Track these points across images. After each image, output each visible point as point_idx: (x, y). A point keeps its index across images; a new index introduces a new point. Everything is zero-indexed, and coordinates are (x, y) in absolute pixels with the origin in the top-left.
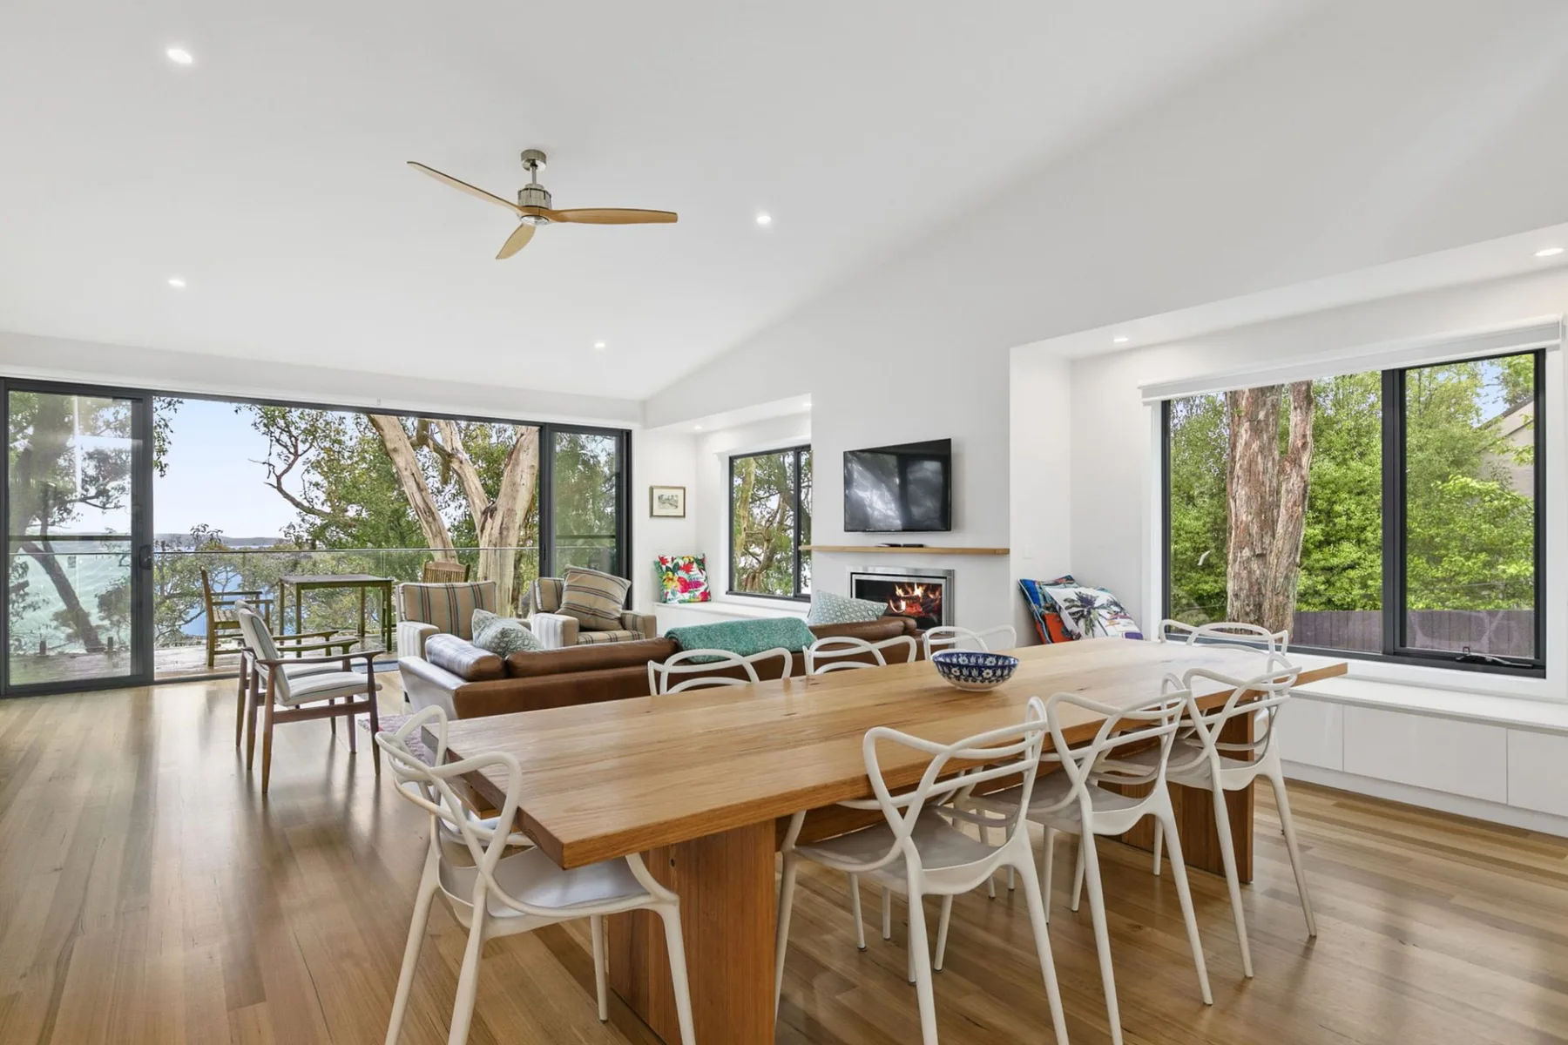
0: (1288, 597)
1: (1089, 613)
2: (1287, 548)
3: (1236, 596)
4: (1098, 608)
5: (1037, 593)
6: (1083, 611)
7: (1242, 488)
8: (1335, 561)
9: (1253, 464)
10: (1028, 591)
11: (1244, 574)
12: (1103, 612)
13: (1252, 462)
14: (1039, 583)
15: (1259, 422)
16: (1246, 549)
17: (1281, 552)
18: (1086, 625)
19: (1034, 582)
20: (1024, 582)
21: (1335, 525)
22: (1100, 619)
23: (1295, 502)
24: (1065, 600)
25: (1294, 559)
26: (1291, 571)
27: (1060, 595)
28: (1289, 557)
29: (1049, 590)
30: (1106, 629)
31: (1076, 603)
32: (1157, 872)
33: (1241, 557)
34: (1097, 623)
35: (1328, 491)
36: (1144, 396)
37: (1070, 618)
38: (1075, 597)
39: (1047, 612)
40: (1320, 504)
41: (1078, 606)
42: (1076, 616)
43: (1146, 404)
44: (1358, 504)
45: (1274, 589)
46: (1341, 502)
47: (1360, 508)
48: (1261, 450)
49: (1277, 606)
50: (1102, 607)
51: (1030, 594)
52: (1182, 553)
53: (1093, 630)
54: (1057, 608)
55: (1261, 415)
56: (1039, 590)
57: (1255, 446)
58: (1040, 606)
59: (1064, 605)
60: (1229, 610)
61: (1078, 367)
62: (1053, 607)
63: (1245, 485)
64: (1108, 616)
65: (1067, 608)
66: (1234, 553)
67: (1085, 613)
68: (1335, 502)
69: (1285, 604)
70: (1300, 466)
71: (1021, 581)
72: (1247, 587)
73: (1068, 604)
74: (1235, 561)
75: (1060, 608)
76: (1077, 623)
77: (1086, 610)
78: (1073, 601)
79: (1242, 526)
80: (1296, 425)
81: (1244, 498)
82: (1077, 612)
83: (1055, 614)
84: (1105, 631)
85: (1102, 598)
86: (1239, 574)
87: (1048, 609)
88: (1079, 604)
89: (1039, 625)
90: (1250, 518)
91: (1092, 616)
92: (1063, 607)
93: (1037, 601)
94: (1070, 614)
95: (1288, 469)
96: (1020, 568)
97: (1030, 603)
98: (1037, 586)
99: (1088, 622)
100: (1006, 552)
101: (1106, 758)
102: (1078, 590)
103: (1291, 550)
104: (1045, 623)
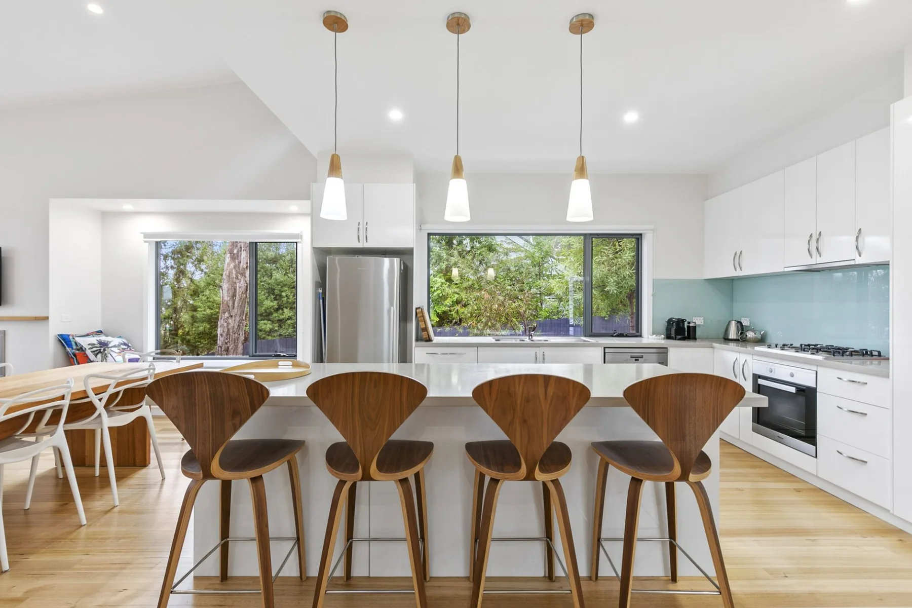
0: (239, 334)
1: (104, 350)
2: (239, 312)
3: (221, 335)
4: (111, 347)
5: (70, 341)
6: (100, 350)
7: (226, 284)
8: (282, 317)
9: (231, 274)
10: (64, 341)
11: (225, 325)
12: (115, 349)
13: (230, 273)
14: (73, 335)
15: (234, 254)
16: (227, 313)
17: (236, 315)
18: (102, 357)
19: (69, 335)
20: (61, 336)
21: (283, 301)
22: (112, 353)
23: (242, 292)
24: (89, 344)
25: (242, 317)
26: (241, 323)
27: (84, 342)
28: (240, 316)
29: (78, 340)
30: (115, 358)
31: (96, 346)
32: (97, 474)
33: (224, 317)
34: (109, 355)
35: (280, 287)
36: (145, 238)
37: (92, 354)
38: (96, 342)
39: (77, 352)
40: (276, 292)
41: (97, 347)
42: (96, 353)
43: (145, 242)
44: (291, 293)
45: (233, 332)
46: (285, 291)
47: (292, 294)
48: (235, 267)
49: (234, 339)
50: (115, 346)
51: (65, 342)
52: (215, 315)
53: (106, 359)
54: (84, 349)
55: (235, 251)
56: (72, 340)
57: (232, 265)
58: (73, 349)
59: (87, 347)
60: (218, 342)
61: (106, 216)
62: (81, 349)
63: (227, 283)
64: (118, 351)
65: (90, 349)
66: (221, 315)
67: (102, 351)
68: (283, 291)
69: (238, 338)
70: (245, 276)
71: (58, 335)
72: (226, 331)
73: (90, 346)
74: (221, 318)
75: (85, 349)
76: (96, 356)
77: (102, 349)
78: (94, 344)
79: (225, 303)
80: (244, 258)
81: (226, 289)
82: (97, 350)
83: (83, 352)
84: (114, 359)
85: (115, 341)
86: (223, 325)
87: (78, 350)
88: (98, 346)
89: (72, 360)
90: (228, 299)
91: (106, 352)
92: (87, 348)
93: (70, 346)
94: (92, 352)
95: (240, 277)
96: (56, 328)
97: (65, 348)
98: (71, 337)
99: (103, 355)
100: (47, 318)
101: (46, 425)
102: (98, 339)
103: (241, 313)
104: (76, 358)
